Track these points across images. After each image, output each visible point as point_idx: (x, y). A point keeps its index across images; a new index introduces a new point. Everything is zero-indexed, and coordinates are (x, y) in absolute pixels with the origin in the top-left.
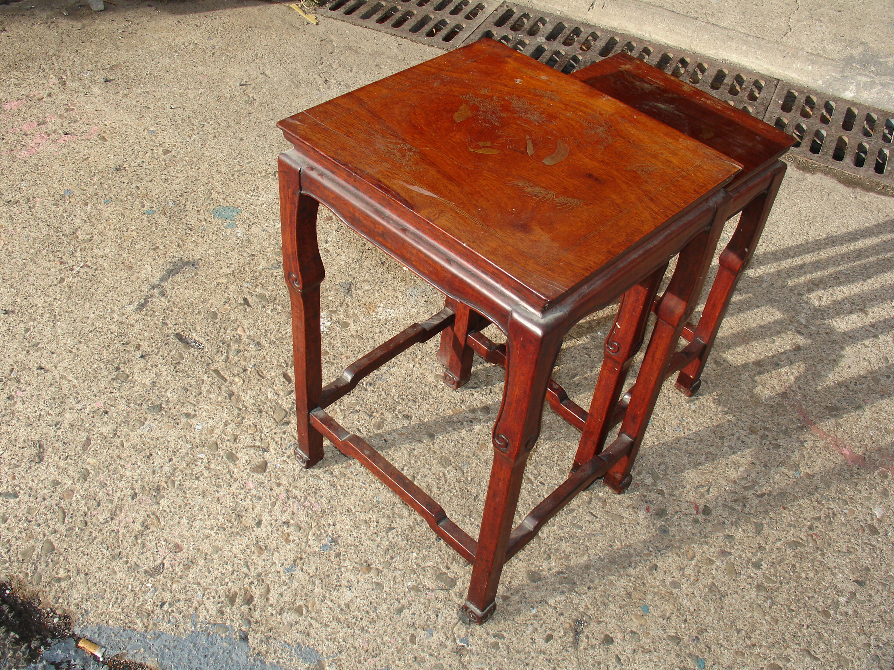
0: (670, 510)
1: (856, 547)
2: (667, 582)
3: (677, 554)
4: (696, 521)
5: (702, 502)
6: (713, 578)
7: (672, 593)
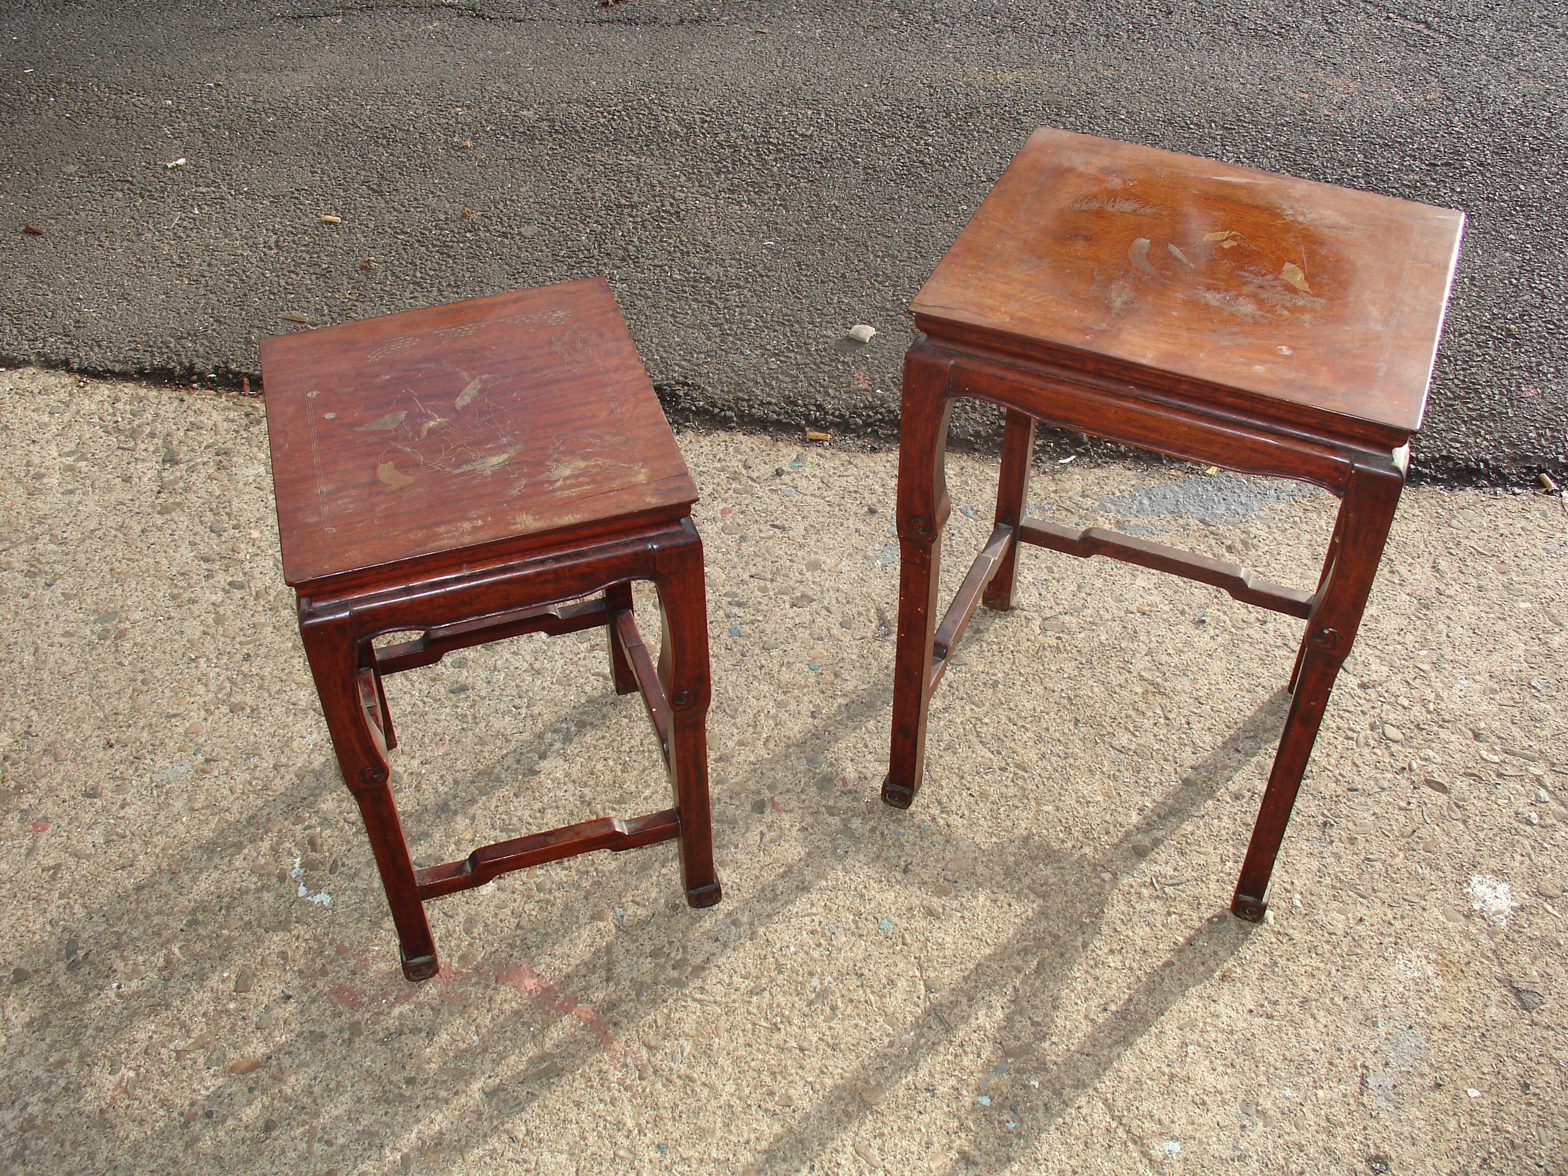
0: (813, 791)
1: (531, 821)
2: (793, 702)
3: (789, 738)
4: (771, 788)
5: (769, 816)
6: (734, 724)
7: (785, 693)
